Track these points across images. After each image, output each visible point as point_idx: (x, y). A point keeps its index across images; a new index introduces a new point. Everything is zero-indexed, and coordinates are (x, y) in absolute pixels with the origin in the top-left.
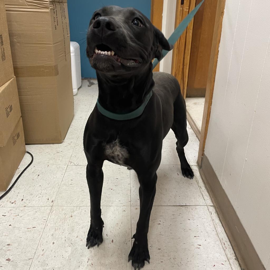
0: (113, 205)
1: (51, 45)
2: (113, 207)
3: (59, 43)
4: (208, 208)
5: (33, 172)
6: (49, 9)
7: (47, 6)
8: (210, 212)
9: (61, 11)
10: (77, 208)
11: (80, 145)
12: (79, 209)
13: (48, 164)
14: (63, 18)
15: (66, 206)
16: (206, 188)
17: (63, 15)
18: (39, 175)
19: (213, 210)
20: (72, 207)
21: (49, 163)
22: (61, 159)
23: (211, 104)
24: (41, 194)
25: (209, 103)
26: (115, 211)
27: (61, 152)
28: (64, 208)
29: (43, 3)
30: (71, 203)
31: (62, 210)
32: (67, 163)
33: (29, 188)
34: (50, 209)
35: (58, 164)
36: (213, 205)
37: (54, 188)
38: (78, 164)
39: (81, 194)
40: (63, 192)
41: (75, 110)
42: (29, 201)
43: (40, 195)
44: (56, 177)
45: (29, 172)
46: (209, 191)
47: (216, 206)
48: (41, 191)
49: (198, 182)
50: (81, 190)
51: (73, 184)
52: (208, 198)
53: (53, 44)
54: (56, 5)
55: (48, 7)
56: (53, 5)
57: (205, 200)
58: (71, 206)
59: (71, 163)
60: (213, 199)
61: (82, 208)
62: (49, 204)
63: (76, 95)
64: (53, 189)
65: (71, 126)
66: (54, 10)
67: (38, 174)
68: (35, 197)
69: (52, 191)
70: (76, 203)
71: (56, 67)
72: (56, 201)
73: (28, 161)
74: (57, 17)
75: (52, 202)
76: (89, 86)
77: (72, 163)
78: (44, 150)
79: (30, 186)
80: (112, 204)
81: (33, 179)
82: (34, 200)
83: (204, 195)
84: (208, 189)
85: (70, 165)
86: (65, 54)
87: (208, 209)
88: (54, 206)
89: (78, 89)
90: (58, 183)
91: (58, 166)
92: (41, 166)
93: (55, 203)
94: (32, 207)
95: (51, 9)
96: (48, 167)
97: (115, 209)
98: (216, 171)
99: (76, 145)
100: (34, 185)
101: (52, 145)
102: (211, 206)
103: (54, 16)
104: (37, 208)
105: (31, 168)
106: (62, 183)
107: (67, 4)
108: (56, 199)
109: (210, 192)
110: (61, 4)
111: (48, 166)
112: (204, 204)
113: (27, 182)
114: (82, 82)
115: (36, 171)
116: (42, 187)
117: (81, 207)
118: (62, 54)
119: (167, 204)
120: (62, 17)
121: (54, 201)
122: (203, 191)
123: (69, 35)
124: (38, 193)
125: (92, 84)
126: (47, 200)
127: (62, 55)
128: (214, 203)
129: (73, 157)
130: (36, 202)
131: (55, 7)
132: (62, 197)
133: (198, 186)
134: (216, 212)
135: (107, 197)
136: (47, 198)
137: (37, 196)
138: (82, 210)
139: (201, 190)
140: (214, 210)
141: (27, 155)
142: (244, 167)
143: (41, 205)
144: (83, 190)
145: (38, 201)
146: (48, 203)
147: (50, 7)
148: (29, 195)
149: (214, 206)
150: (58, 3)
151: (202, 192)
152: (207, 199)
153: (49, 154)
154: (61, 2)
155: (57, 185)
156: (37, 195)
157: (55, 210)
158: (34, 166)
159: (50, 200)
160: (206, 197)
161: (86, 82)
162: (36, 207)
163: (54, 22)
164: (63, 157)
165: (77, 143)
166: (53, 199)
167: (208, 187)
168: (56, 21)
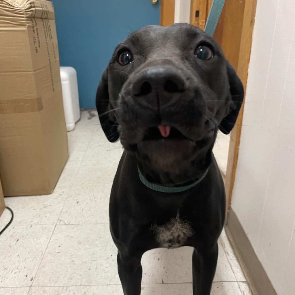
0: (111, 283)
1: (30, 73)
2: (111, 286)
3: (43, 70)
4: (239, 285)
5: (11, 236)
6: (26, 27)
7: (23, 24)
8: (242, 292)
9: (45, 29)
10: (63, 288)
11: (73, 196)
12: (66, 289)
13: (31, 224)
14: (48, 38)
15: (49, 285)
16: (235, 254)
17: (48, 34)
18: (18, 240)
19: (246, 289)
20: (57, 288)
21: (33, 222)
22: (48, 216)
23: (239, 143)
24: (18, 268)
25: (236, 143)
26: (113, 292)
27: (49, 207)
28: (47, 289)
29: (17, 19)
30: (56, 282)
31: (44, 292)
32: (56, 222)
33: (4, 259)
34: (28, 291)
35: (44, 223)
36: (245, 280)
37: (35, 259)
38: (69, 223)
39: (70, 267)
40: (47, 265)
41: (70, 150)
42: (2, 278)
43: (17, 270)
44: (40, 242)
45: (6, 236)
46: (239, 258)
47: (250, 283)
48: (18, 263)
49: (223, 245)
50: (71, 261)
51: (61, 253)
52: (238, 269)
53: (34, 71)
54: (37, 22)
55: (25, 24)
56: (31, 22)
57: (234, 273)
58: (55, 285)
59: (60, 222)
60: (245, 272)
61: (70, 289)
62: (27, 284)
63: (74, 129)
64: (34, 261)
65: (64, 171)
66: (33, 27)
67: (17, 238)
68: (10, 273)
69: (33, 264)
70: (63, 281)
71: (39, 100)
72: (37, 279)
73: (7, 220)
74: (38, 37)
75: (32, 280)
76: (89, 119)
77: (62, 222)
78: (28, 204)
79: (5, 257)
80: (110, 281)
81: (10, 246)
82: (8, 278)
83: (232, 265)
84: (238, 256)
85: (59, 224)
86: (51, 84)
87: (240, 288)
88: (33, 287)
89: (76, 123)
90: (41, 251)
91: (44, 227)
92: (22, 227)
93: (35, 282)
94: (4, 288)
95: (29, 27)
96: (31, 228)
97: (114, 289)
98: (248, 234)
99: (69, 196)
100: (10, 255)
101: (38, 197)
102: (243, 282)
103: (33, 36)
104: (12, 290)
105: (9, 230)
106: (47, 251)
107: (54, 21)
108: (37, 276)
109: (240, 261)
110: (44, 20)
111: (31, 226)
112: (234, 279)
113: (2, 250)
114: (81, 114)
115: (15, 234)
116: (20, 258)
117: (68, 288)
118: (48, 82)
119: (184, 281)
120: (47, 36)
121: (33, 279)
122: (231, 259)
123: (58, 59)
124: (14, 267)
125: (93, 116)
126: (25, 277)
127: (48, 84)
128: (247, 277)
129: (64, 212)
130: (10, 281)
131: (34, 24)
132: (44, 272)
133: (224, 252)
134: (250, 292)
135: (104, 271)
136: (26, 275)
137: (13, 272)
138: (69, 291)
139: (228, 257)
140: (248, 288)
141: (7, 211)
142: (291, 239)
143: (17, 285)
144: (73, 261)
145: (13, 279)
146: (26, 281)
147: (27, 25)
148: (3, 271)
149: (246, 282)
150: (41, 20)
151: (230, 261)
152: (237, 272)
153: (34, 209)
154: (45, 19)
155: (40, 254)
156: (12, 269)
157: (34, 292)
158: (13, 227)
159: (29, 278)
160: (235, 268)
161: (86, 114)
162: (9, 288)
163: (33, 43)
164: (51, 213)
165: (70, 192)
166: (33, 275)
167: (237, 254)
168: (37, 42)
